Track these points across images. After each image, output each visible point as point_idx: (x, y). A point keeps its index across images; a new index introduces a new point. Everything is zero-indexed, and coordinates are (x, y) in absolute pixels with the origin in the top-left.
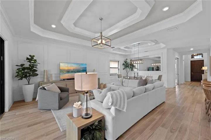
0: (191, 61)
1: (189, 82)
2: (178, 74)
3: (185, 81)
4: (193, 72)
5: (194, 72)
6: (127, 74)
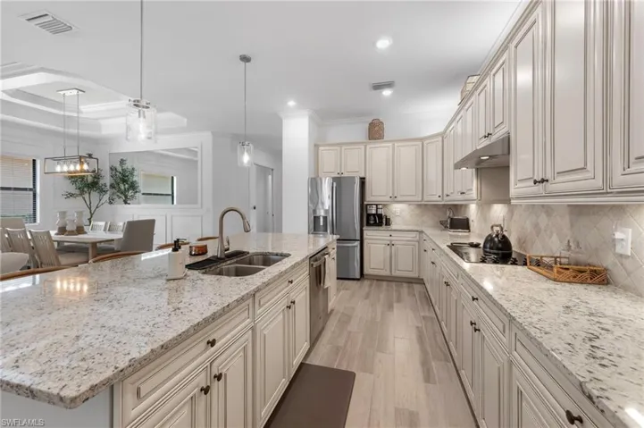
6: (92, 215)
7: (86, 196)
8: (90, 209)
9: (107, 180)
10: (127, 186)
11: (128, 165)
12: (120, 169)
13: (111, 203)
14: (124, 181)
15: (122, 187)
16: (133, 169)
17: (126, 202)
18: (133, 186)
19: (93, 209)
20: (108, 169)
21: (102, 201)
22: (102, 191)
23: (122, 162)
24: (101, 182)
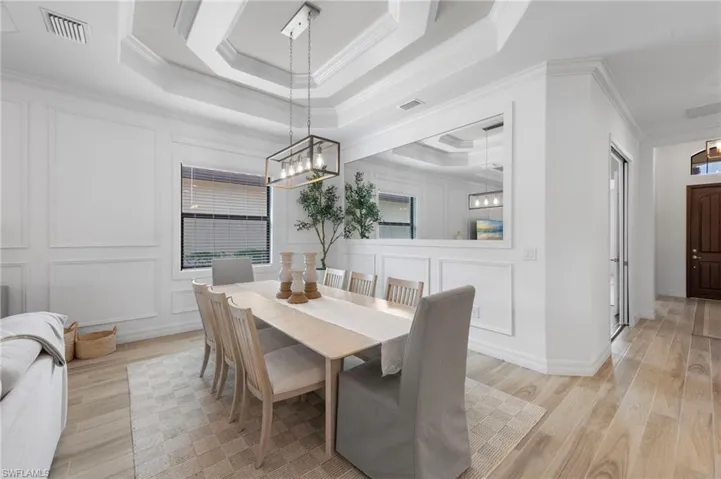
0: (692, 190)
1: (676, 299)
2: (626, 264)
3: (659, 297)
4: (700, 250)
5: (705, 247)
6: (325, 254)
7: (319, 227)
8: (323, 244)
9: (341, 203)
10: (364, 211)
11: (365, 182)
12: (355, 187)
13: (347, 237)
14: (360, 204)
15: (358, 215)
16: (371, 186)
17: (363, 236)
18: (372, 212)
19: (326, 246)
20: (343, 188)
21: (337, 235)
22: (337, 219)
23: (358, 176)
24: (337, 205)
